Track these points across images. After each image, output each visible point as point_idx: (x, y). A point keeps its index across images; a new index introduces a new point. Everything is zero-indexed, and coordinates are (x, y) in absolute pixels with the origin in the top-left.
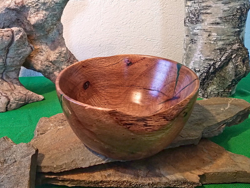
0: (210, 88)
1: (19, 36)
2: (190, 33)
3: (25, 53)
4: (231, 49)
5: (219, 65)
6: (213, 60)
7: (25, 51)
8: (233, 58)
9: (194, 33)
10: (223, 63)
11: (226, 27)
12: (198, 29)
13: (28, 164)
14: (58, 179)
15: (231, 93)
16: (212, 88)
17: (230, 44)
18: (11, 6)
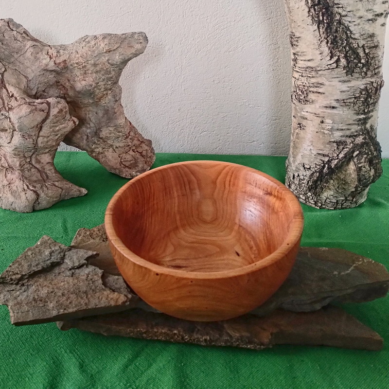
0: (325, 194)
1: (57, 110)
2: (297, 114)
3: (65, 130)
4: (352, 143)
5: (336, 164)
6: (328, 156)
8: (355, 157)
9: (302, 116)
10: (341, 162)
11: (345, 113)
12: (307, 112)
16: (328, 194)
17: (352, 136)
18: (49, 67)
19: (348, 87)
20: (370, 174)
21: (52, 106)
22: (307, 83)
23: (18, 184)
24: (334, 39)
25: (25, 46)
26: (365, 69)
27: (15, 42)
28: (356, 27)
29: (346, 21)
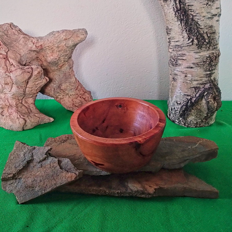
1: (37, 72)
2: (172, 73)
3: (41, 84)
4: (204, 87)
5: (195, 100)
6: (190, 96)
8: (205, 96)
9: (175, 73)
11: (198, 71)
12: (177, 71)
16: (191, 118)
17: (203, 84)
18: (32, 48)
19: (199, 56)
20: (214, 105)
21: (34, 70)
22: (176, 54)
23: (15, 115)
24: (190, 29)
25: (19, 38)
26: (208, 46)
27: (14, 35)
28: (202, 22)
29: (196, 18)
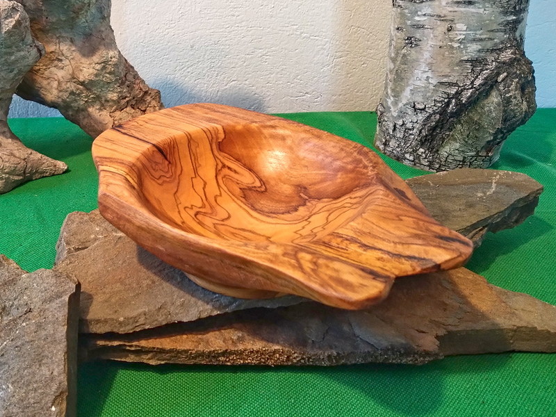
0: (447, 148)
1: (11, 22)
2: (405, 24)
3: (25, 62)
4: (496, 60)
5: (470, 97)
6: (456, 84)
7: (24, 58)
8: (501, 82)
9: (414, 23)
10: (477, 92)
12: (425, 15)
13: (62, 314)
14: (128, 348)
15: (490, 160)
16: (450, 149)
17: (496, 50)
